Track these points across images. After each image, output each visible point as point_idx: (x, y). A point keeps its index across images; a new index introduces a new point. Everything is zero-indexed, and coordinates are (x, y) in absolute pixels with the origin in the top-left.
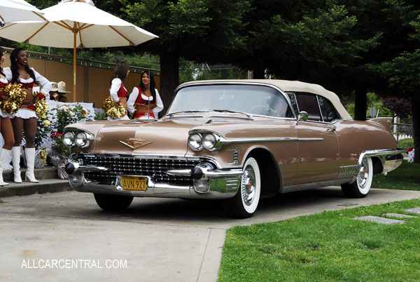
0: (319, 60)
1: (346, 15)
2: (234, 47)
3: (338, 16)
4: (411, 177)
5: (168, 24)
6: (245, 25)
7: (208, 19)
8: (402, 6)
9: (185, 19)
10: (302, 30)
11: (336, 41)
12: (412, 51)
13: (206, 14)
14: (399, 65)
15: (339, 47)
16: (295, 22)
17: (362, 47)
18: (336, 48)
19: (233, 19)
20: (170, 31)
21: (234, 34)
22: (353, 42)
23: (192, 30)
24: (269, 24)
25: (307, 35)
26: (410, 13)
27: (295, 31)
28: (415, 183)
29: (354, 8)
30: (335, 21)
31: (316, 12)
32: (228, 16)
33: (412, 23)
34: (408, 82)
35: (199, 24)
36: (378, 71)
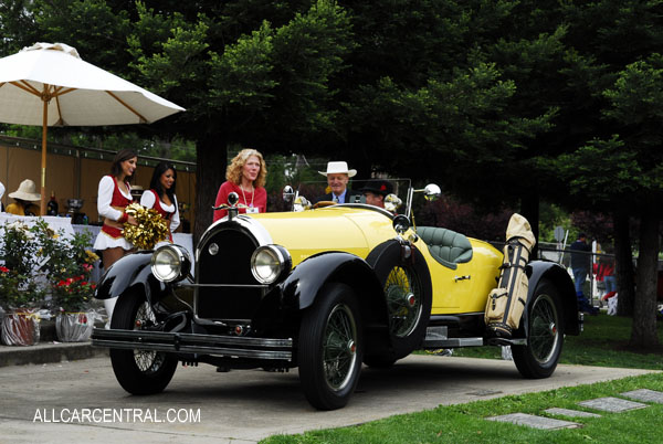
0: (456, 151)
1: (499, 78)
2: (314, 128)
3: (485, 80)
4: (609, 341)
5: (206, 89)
6: (333, 93)
7: (273, 84)
8: (591, 65)
9: (234, 80)
10: (426, 101)
11: (483, 121)
12: (607, 137)
13: (271, 75)
14: (587, 160)
15: (488, 130)
16: (415, 89)
17: (525, 130)
18: (484, 132)
19: (312, 83)
20: (210, 99)
21: (314, 106)
22: (511, 122)
23: (245, 99)
24: (373, 90)
25: (434, 109)
26: (605, 76)
27: (414, 103)
28: (614, 350)
29: (513, 68)
30: (479, 87)
31: (451, 73)
32: (305, 78)
33: (607, 93)
34: (601, 187)
35: (258, 90)
36: (553, 169)
